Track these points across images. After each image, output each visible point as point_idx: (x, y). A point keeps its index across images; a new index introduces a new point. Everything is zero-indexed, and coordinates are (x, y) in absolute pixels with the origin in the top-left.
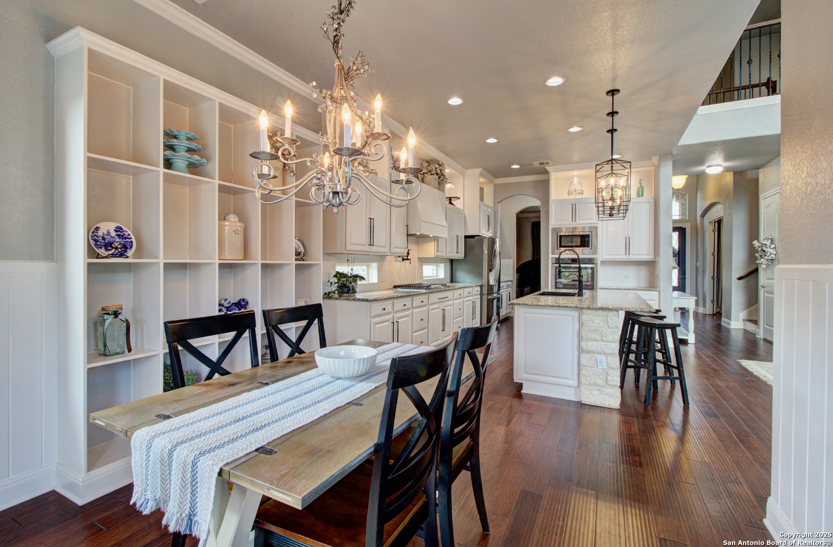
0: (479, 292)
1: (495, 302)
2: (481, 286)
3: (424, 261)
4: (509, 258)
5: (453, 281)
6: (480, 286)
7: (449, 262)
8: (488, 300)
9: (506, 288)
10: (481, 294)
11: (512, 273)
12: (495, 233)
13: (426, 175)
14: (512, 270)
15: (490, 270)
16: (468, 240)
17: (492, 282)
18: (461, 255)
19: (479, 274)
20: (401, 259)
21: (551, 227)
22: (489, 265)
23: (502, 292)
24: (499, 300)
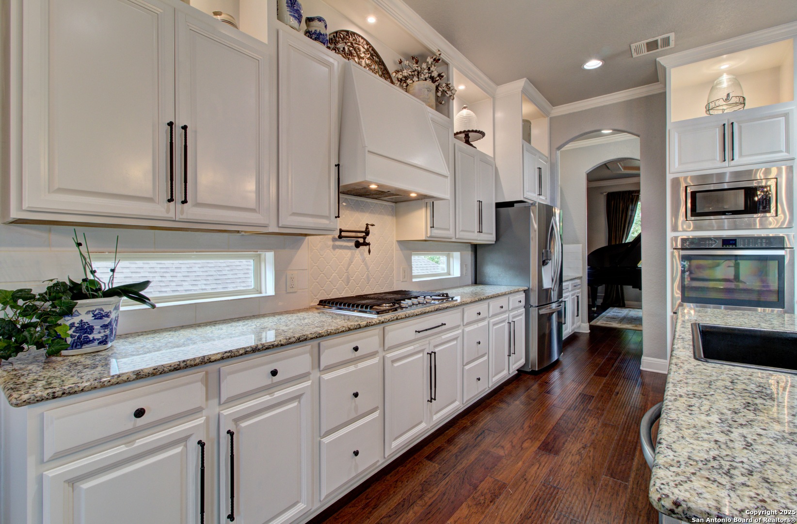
0: (523, 303)
1: (554, 316)
2: (527, 292)
3: (410, 247)
4: (576, 242)
5: (478, 282)
6: (525, 291)
7: (470, 248)
8: (540, 317)
9: (572, 291)
10: (527, 306)
11: (581, 266)
12: (553, 199)
13: (409, 81)
14: (581, 262)
15: (544, 263)
16: (503, 210)
17: (547, 284)
18: (488, 236)
19: (522, 270)
20: (353, 244)
21: (669, 177)
22: (541, 254)
23: (566, 297)
24: (560, 314)
